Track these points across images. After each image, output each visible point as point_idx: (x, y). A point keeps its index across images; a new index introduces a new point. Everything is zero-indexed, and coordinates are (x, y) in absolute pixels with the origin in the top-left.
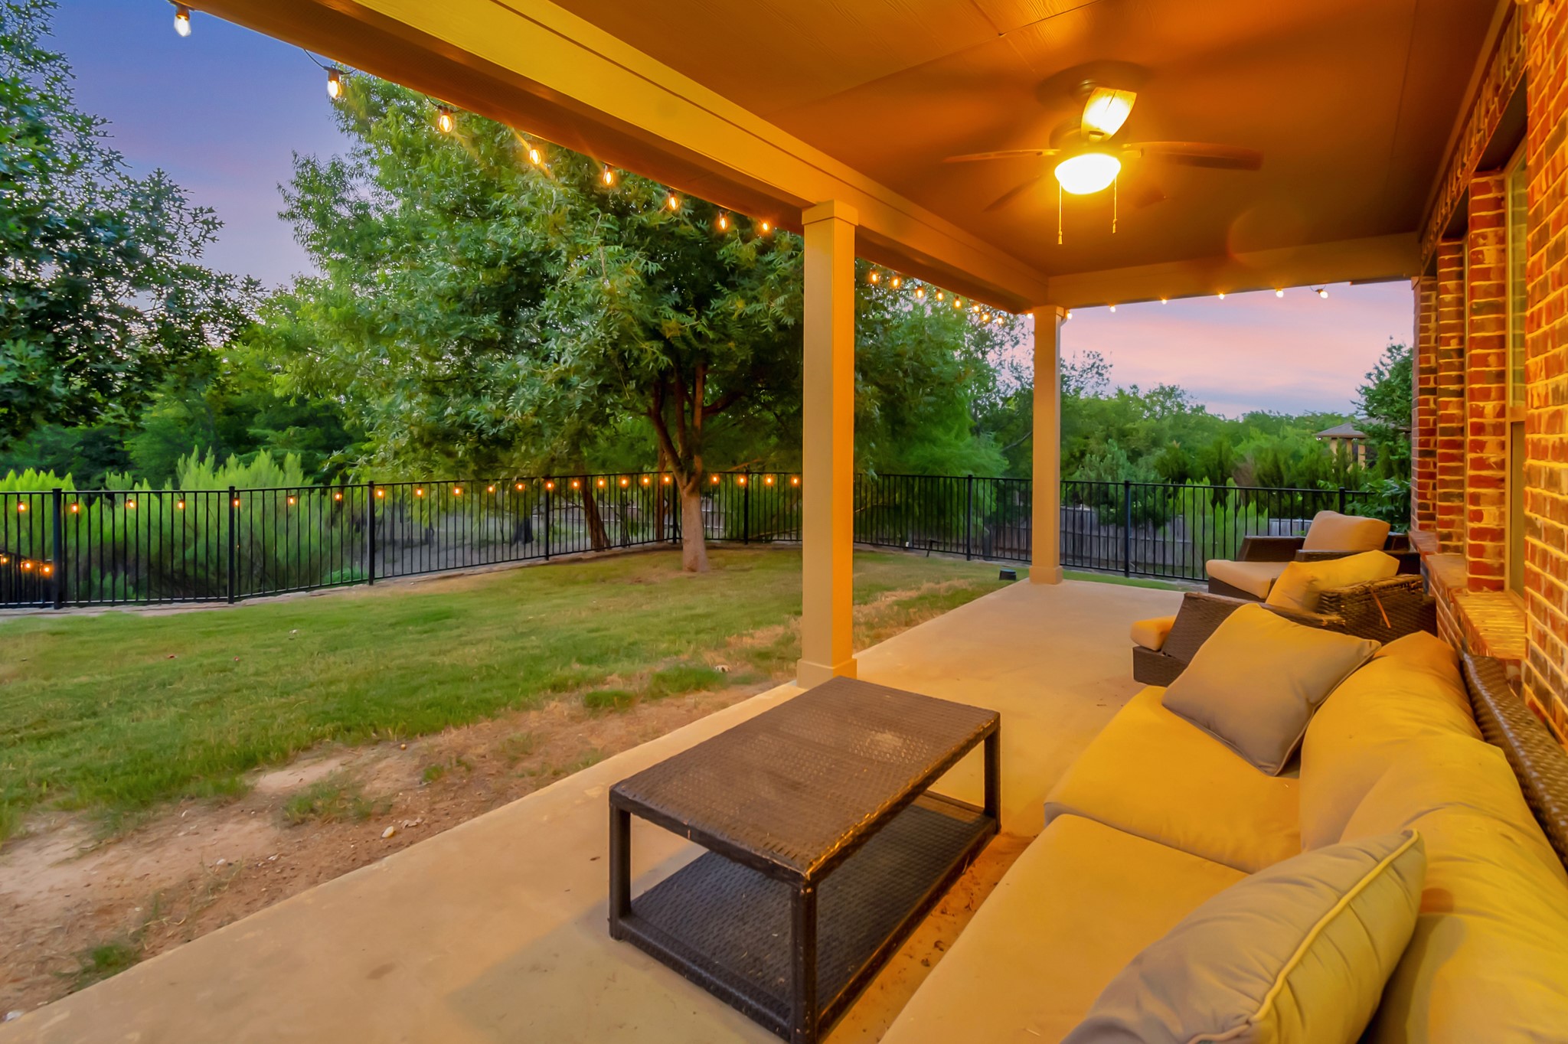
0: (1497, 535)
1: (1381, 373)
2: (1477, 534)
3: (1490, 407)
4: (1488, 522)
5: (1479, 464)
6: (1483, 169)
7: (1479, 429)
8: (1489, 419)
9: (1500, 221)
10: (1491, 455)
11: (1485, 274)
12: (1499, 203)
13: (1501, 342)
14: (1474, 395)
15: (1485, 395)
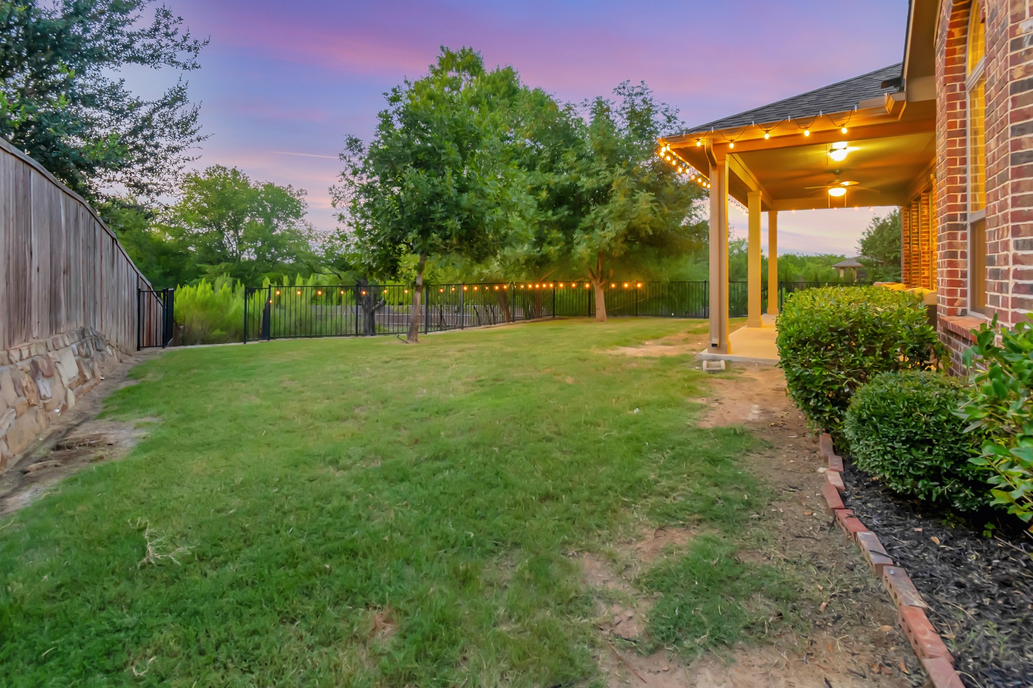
0: (928, 278)
1: (869, 232)
2: (924, 277)
3: (926, 247)
4: (926, 275)
5: (924, 261)
6: (924, 192)
7: (924, 253)
8: (926, 250)
9: (928, 204)
10: (927, 259)
11: (925, 216)
12: (928, 200)
13: (928, 232)
14: (922, 245)
15: (925, 245)
